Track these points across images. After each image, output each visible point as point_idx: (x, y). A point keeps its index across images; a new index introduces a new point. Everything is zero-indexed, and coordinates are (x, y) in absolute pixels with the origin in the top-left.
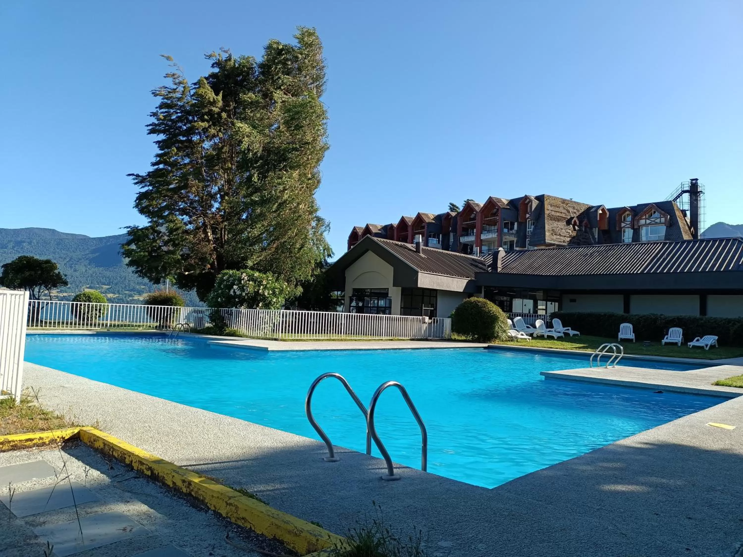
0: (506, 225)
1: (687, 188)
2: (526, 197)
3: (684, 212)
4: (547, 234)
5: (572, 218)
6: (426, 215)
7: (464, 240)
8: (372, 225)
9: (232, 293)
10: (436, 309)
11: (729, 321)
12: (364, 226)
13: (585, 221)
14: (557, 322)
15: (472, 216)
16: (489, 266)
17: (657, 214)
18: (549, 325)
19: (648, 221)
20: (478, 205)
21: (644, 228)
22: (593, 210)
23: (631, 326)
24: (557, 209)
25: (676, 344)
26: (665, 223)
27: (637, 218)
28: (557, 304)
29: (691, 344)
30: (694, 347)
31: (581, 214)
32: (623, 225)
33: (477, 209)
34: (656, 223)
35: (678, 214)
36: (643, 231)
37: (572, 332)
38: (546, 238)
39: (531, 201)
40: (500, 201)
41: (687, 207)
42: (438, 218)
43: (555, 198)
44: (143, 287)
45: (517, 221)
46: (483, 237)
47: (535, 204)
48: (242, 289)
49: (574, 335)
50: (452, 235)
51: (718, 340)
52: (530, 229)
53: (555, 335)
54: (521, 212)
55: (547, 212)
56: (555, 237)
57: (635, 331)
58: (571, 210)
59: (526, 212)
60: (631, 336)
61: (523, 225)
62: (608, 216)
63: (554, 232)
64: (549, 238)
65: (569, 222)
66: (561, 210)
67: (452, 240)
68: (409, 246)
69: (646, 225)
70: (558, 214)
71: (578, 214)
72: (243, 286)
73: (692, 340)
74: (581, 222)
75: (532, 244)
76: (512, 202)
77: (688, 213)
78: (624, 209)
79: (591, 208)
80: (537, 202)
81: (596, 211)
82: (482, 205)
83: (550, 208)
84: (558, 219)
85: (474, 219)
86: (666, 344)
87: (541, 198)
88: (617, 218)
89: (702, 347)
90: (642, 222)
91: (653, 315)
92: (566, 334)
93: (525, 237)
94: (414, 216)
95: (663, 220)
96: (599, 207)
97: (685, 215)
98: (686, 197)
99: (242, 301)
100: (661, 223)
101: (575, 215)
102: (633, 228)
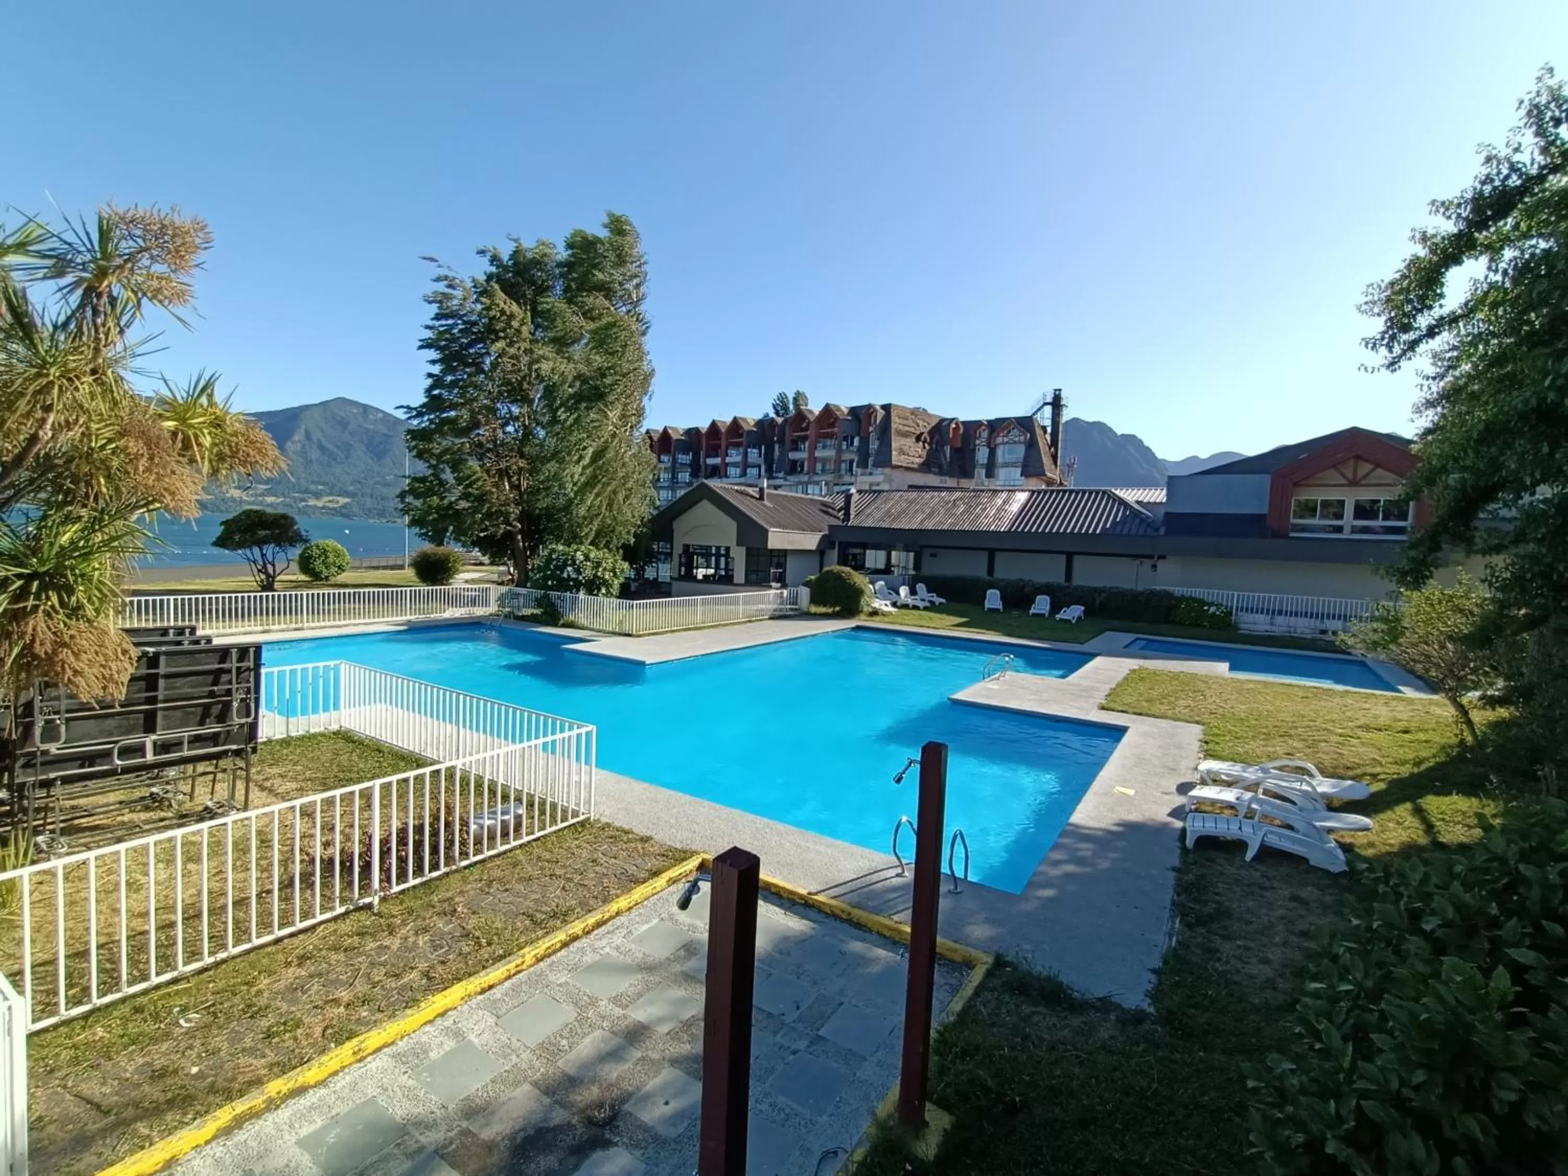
0: (845, 439)
1: (1049, 400)
2: (870, 406)
3: (1044, 429)
4: (894, 453)
5: (922, 434)
6: (745, 420)
7: (793, 456)
8: (671, 428)
9: (565, 575)
10: (785, 571)
11: (1095, 590)
12: (661, 429)
13: (937, 437)
14: (921, 587)
15: (804, 425)
16: (839, 510)
17: (1016, 432)
18: (913, 592)
19: (1006, 439)
20: (811, 412)
21: (1001, 447)
22: (945, 423)
23: (998, 592)
24: (905, 422)
25: (1043, 615)
26: (1024, 443)
27: (995, 435)
28: (912, 555)
29: (1058, 617)
30: (1061, 620)
31: (933, 428)
32: (977, 442)
33: (812, 418)
34: (1015, 442)
35: (1039, 432)
36: (1000, 452)
37: (938, 600)
38: (893, 458)
39: (875, 411)
40: (838, 409)
41: (1048, 423)
42: (760, 423)
43: (904, 408)
44: (321, 487)
45: (859, 435)
46: (818, 454)
47: (881, 413)
48: (578, 571)
49: (941, 604)
50: (777, 447)
51: (1084, 612)
52: (874, 445)
53: (921, 605)
54: (864, 424)
55: (894, 426)
56: (903, 457)
57: (1003, 598)
58: (921, 423)
59: (870, 424)
60: (999, 605)
61: (865, 441)
62: (961, 431)
63: (902, 452)
64: (896, 459)
65: (918, 439)
66: (910, 422)
67: (777, 453)
68: (750, 490)
69: (1003, 443)
70: (907, 429)
71: (929, 428)
72: (579, 568)
73: (1058, 612)
74: (931, 439)
75: (876, 465)
76: (854, 411)
77: (1049, 430)
78: (978, 424)
79: (943, 420)
80: (883, 412)
81: (949, 425)
82: (817, 413)
83: (897, 420)
84: (905, 435)
85: (806, 429)
86: (1034, 614)
87: (887, 408)
88: (972, 432)
89: (1068, 621)
90: (999, 440)
91: (1022, 580)
92: (932, 602)
93: (868, 455)
94: (728, 420)
95: (1022, 438)
96: (953, 419)
97: (1045, 432)
98: (1048, 410)
99: (578, 585)
100: (1020, 442)
101: (926, 430)
102: (989, 446)
